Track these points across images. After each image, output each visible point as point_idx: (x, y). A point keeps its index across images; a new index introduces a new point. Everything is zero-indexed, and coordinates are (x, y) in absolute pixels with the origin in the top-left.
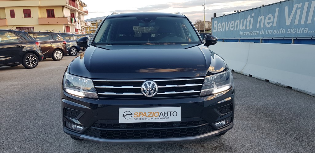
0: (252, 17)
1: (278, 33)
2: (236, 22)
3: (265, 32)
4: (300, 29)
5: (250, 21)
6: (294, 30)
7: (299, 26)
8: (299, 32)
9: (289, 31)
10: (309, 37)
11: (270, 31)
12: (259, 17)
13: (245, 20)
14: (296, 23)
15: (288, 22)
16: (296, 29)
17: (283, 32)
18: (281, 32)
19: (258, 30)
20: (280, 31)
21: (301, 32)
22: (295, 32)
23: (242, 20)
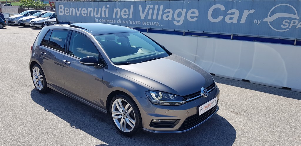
0: (107, 8)
1: (135, 23)
2: (89, 10)
3: (122, 22)
4: (153, 23)
5: (105, 11)
6: (148, 23)
7: (152, 20)
9: (144, 23)
10: (160, 28)
11: (127, 22)
12: (115, 9)
13: (100, 9)
14: (149, 18)
15: (142, 17)
17: (139, 23)
19: (114, 19)
20: (136, 22)
21: (154, 25)
23: (96, 9)
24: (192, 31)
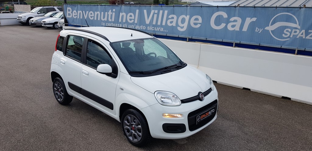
0: (114, 12)
1: (140, 28)
2: (96, 13)
3: (128, 26)
4: (157, 28)
5: (112, 15)
7: (156, 26)
8: (157, 30)
9: (149, 28)
10: (164, 34)
13: (106, 13)
14: (154, 23)
16: (154, 28)
17: (144, 28)
18: (142, 28)
19: (120, 23)
21: (158, 30)
22: (154, 29)
23: (102, 13)
24: (196, 37)
